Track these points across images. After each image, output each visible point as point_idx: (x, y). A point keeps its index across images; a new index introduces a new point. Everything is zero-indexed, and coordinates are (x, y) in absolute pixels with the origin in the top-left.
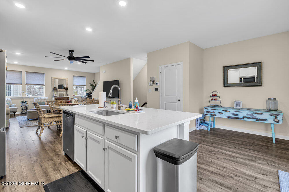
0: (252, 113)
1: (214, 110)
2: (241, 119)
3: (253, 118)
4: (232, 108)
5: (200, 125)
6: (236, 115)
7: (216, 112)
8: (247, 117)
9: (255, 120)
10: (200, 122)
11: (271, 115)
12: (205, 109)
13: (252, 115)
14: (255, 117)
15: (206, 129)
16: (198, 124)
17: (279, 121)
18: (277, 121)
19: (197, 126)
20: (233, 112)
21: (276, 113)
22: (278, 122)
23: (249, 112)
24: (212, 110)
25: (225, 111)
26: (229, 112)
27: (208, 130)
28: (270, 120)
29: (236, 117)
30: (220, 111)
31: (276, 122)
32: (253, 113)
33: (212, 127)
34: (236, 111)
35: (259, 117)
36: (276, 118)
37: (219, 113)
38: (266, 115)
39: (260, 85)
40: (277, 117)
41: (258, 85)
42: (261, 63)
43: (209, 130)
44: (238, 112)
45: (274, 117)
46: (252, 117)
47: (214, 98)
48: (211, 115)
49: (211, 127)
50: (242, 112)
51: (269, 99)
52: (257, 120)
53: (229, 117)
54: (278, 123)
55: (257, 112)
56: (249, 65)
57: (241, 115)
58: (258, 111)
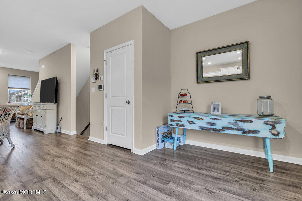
0: (236, 121)
1: (181, 117)
2: (220, 130)
3: (238, 130)
4: (208, 114)
5: (163, 141)
6: (213, 124)
7: (184, 121)
8: (228, 128)
9: (240, 133)
10: (163, 137)
11: (266, 123)
12: (168, 117)
13: (236, 124)
14: (241, 127)
15: (171, 147)
16: (160, 140)
17: (279, 133)
18: (276, 133)
19: (157, 144)
20: (207, 119)
21: (273, 119)
22: (277, 135)
23: (232, 120)
24: (179, 117)
25: (197, 118)
26: (202, 119)
27: (173, 149)
28: (265, 132)
29: (212, 128)
30: (190, 119)
31: (273, 134)
32: (238, 121)
33: (182, 144)
34: (213, 119)
35: (247, 126)
36: (274, 127)
37: (188, 121)
38: (258, 124)
39: (247, 77)
40: (276, 126)
41: (244, 77)
42: (248, 43)
43: (175, 150)
44: (215, 119)
45: (271, 127)
46: (236, 128)
47: (183, 99)
48: (177, 125)
49: (180, 144)
50: (220, 120)
51: (261, 98)
52: (244, 132)
53: (202, 128)
54: (277, 137)
55: (244, 119)
56: (231, 48)
57: (219, 125)
58: (244, 117)
